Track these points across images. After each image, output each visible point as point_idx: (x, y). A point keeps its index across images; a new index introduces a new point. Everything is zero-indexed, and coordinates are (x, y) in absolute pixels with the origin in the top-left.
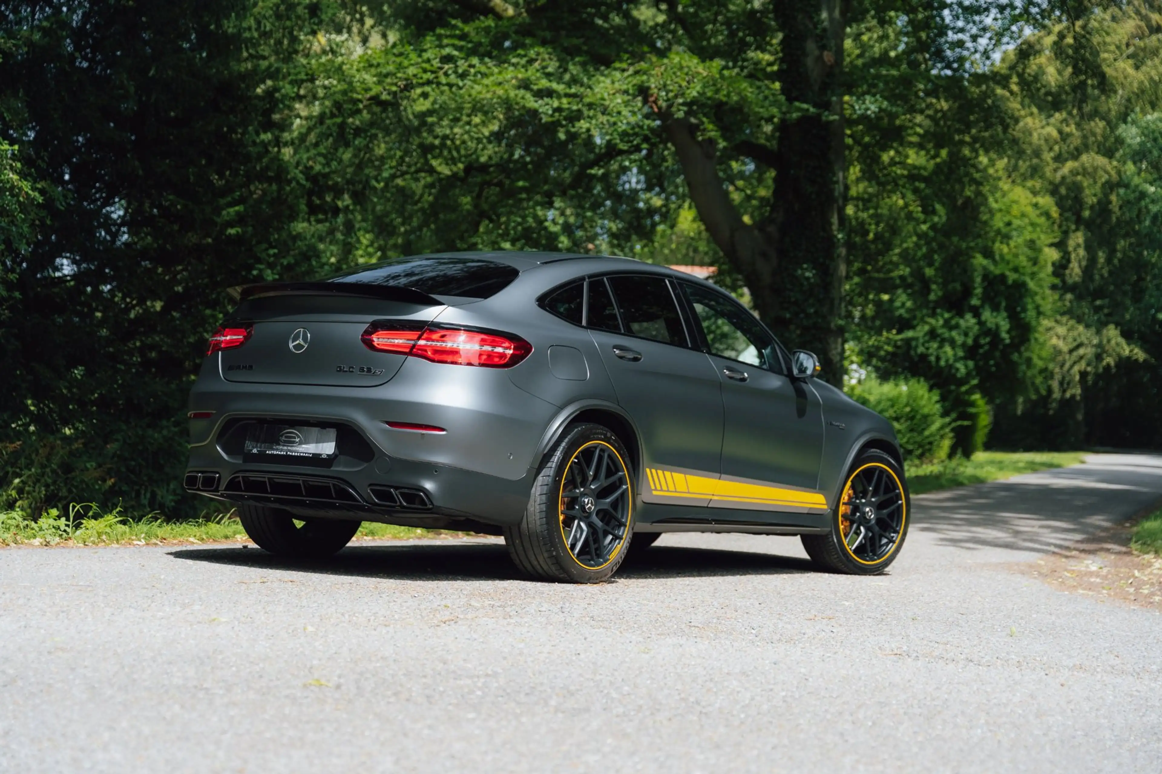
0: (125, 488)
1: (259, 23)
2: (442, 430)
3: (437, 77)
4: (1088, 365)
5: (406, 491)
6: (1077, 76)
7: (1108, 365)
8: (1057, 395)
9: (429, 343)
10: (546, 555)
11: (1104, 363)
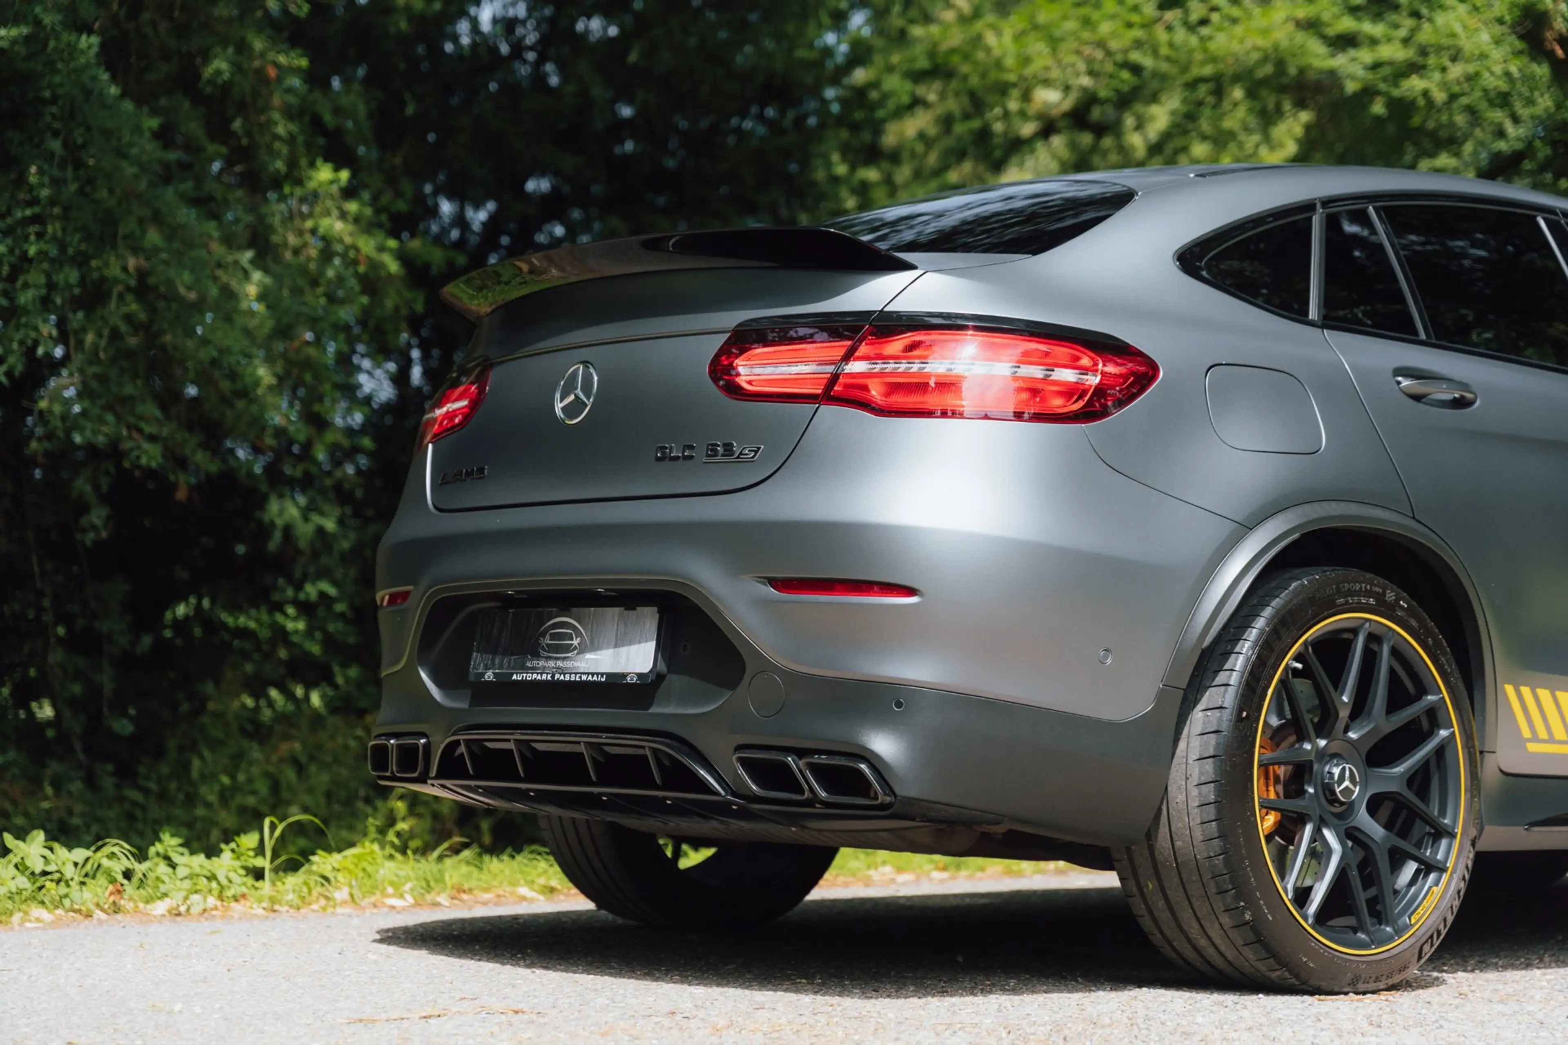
2: (910, 591)
5: (823, 759)
9: (878, 367)
10: (1226, 920)
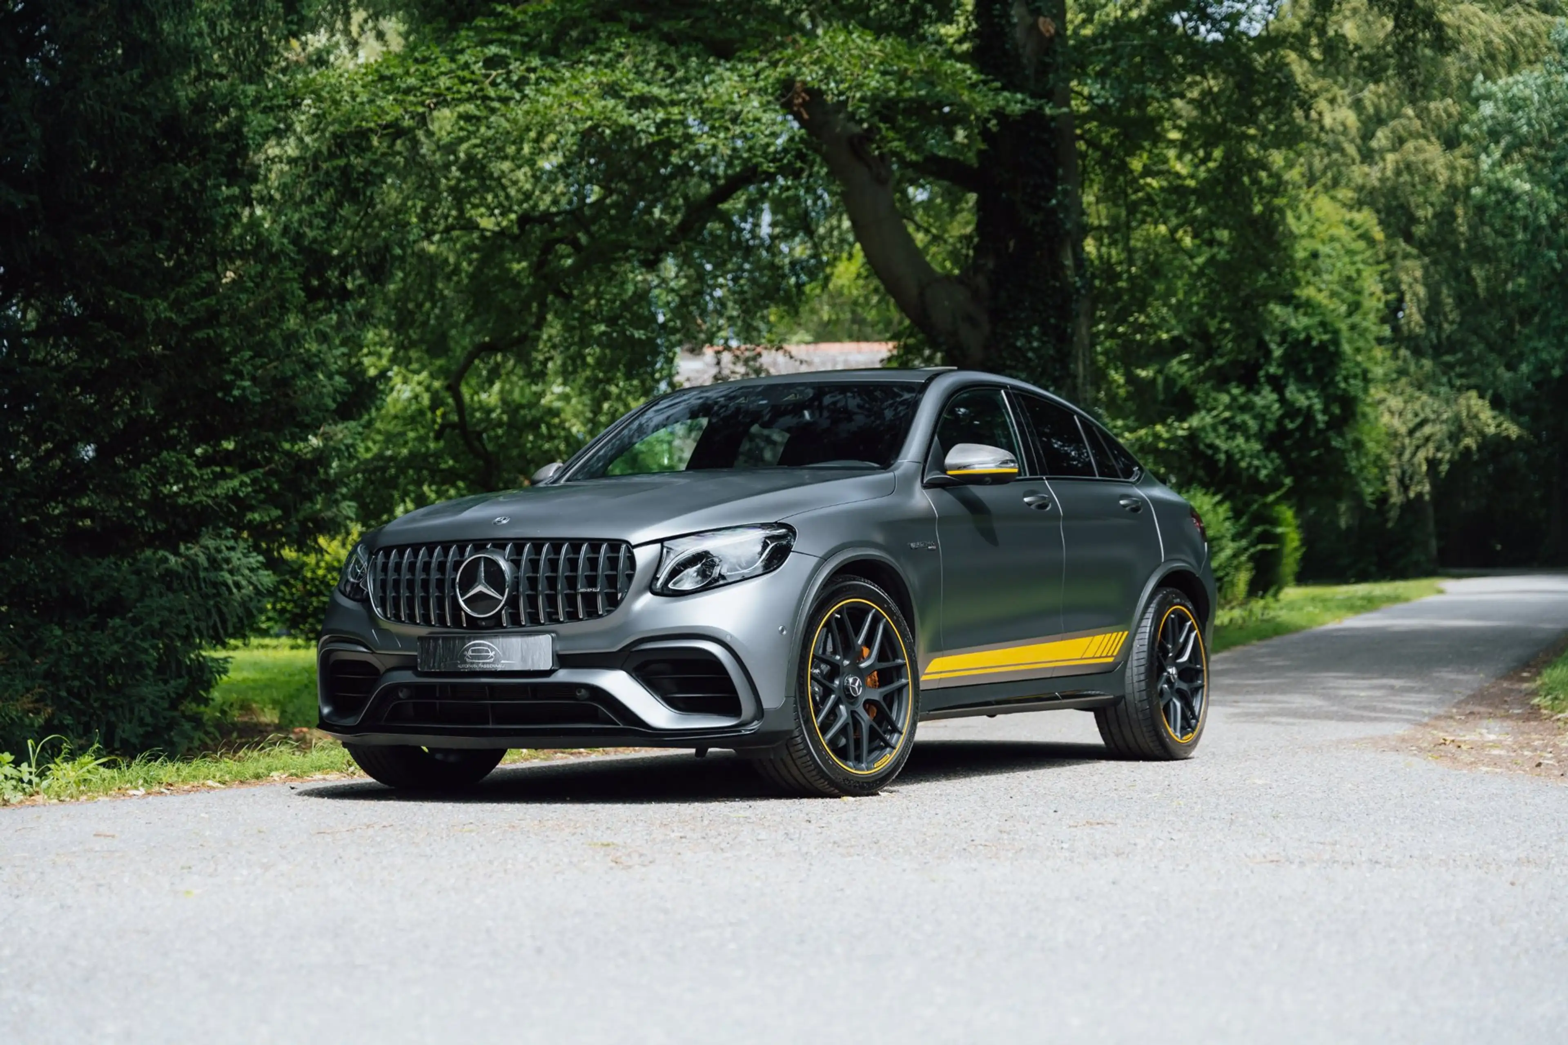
0: (68, 720)
1: (212, 25)
3: (481, 90)
4: (1438, 449)
6: (1402, 30)
7: (1468, 449)
8: (1396, 498)
11: (1461, 446)
